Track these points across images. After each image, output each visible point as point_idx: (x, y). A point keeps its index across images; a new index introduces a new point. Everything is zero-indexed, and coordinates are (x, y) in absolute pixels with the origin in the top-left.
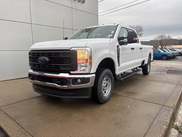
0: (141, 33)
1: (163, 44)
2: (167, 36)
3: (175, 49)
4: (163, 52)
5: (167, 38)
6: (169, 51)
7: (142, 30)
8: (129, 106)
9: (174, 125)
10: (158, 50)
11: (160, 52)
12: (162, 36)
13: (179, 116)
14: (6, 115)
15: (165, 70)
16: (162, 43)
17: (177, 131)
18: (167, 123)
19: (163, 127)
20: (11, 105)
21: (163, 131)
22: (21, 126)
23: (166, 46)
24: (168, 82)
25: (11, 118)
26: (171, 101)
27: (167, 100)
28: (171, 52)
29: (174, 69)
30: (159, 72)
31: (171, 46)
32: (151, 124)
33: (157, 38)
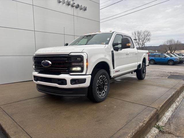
0: (149, 38)
1: (173, 48)
2: (176, 41)
3: (183, 54)
4: (169, 57)
5: (176, 43)
6: (176, 56)
7: (150, 35)
8: (115, 107)
9: (156, 125)
10: (164, 55)
11: (166, 57)
12: (171, 41)
13: (165, 118)
14: (4, 112)
15: (167, 75)
16: (171, 48)
17: (158, 130)
18: (144, 121)
19: (139, 124)
20: (9, 105)
21: (138, 127)
22: (15, 121)
23: (175, 51)
24: (163, 86)
25: (8, 114)
26: (158, 103)
27: (154, 102)
28: (178, 57)
29: (177, 74)
30: (161, 77)
31: (180, 51)
32: (129, 121)
33: (166, 43)
